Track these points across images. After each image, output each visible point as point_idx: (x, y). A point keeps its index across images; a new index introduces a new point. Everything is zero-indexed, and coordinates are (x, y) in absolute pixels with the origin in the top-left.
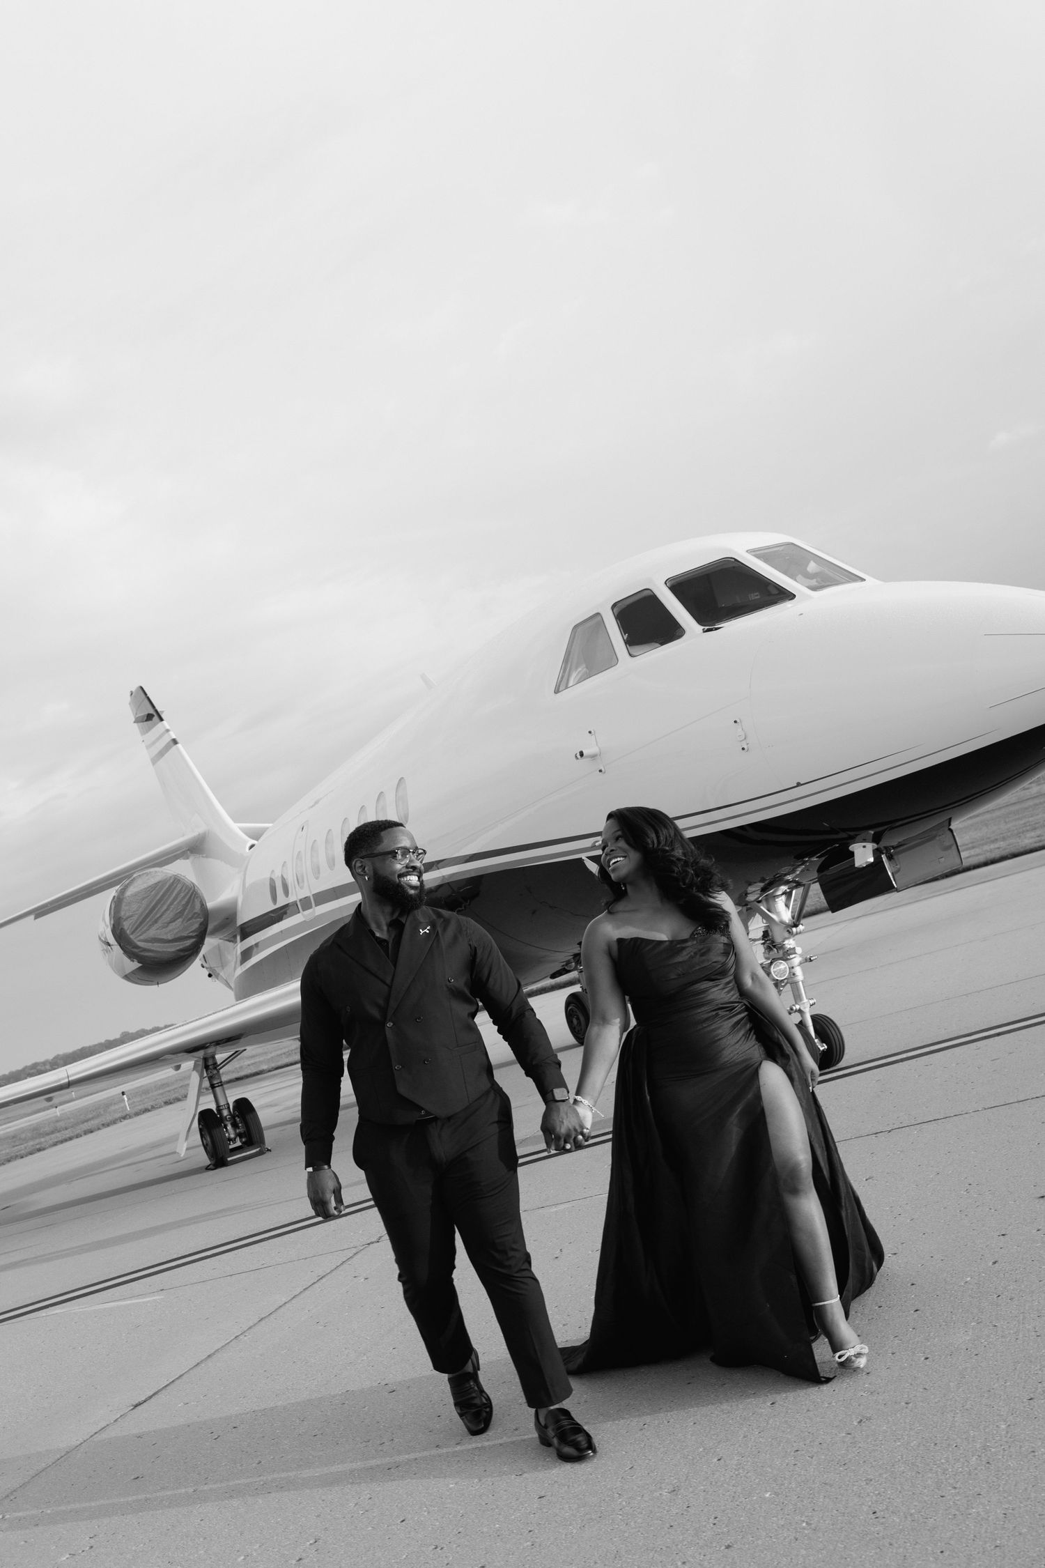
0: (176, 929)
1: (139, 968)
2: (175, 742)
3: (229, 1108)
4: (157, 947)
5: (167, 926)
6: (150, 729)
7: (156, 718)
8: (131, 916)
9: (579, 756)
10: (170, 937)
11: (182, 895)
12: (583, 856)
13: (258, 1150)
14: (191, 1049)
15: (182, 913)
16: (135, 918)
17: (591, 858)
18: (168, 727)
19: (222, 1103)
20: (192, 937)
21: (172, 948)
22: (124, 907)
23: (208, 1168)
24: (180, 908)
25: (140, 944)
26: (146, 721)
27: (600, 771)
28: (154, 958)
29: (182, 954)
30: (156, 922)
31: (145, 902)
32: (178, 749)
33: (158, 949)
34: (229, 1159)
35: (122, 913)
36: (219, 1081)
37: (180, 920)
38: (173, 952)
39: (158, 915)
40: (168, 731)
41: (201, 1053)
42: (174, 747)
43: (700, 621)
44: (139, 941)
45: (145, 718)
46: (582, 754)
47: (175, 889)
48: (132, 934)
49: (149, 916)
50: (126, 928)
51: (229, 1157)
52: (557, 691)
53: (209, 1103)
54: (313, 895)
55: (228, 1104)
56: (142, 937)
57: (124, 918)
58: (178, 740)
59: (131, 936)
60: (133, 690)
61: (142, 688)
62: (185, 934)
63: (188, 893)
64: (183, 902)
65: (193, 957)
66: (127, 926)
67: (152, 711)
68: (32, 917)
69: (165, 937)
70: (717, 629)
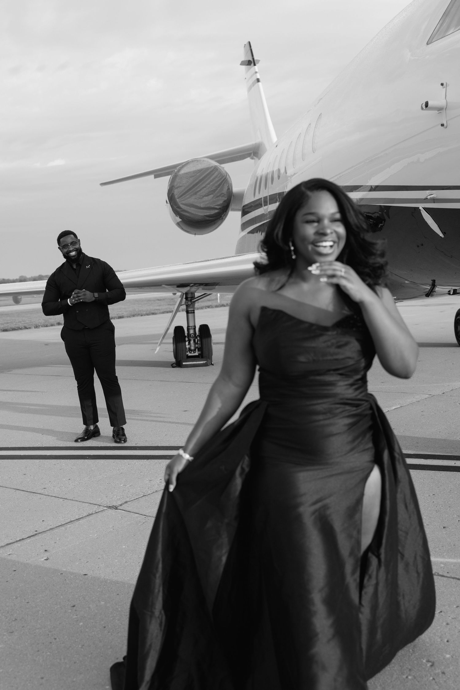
0: (208, 201)
1: (181, 221)
2: (258, 80)
3: (195, 329)
4: (192, 210)
5: (201, 198)
6: (249, 69)
7: (252, 64)
8: (181, 187)
9: (424, 107)
10: (202, 205)
11: (217, 179)
12: (421, 206)
13: (205, 362)
14: (180, 284)
15: (214, 191)
16: (183, 188)
17: (427, 210)
18: (257, 70)
19: (191, 324)
20: (216, 209)
21: (201, 214)
22: (177, 180)
23: (173, 366)
24: (214, 188)
25: (181, 206)
26: (248, 65)
27: (442, 125)
28: (189, 217)
29: (208, 218)
30: (196, 193)
31: (192, 179)
32: (258, 86)
33: (192, 212)
34: (184, 363)
35: (175, 184)
36: (192, 309)
37: (212, 196)
38: (202, 216)
39: (199, 190)
40: (256, 72)
42: (257, 84)
44: (182, 204)
45: (247, 63)
46: (427, 105)
47: (213, 174)
48: (178, 198)
49: (192, 189)
50: (175, 193)
51: (184, 362)
52: (430, 42)
53: (183, 322)
54: (269, 195)
55: (195, 326)
56: (183, 202)
57: (176, 187)
58: (261, 80)
59: (177, 200)
60: (246, 43)
61: (249, 43)
62: (212, 206)
63: (221, 179)
64: (216, 185)
66: (176, 192)
67: (251, 59)
68: (152, 176)
69: (199, 205)
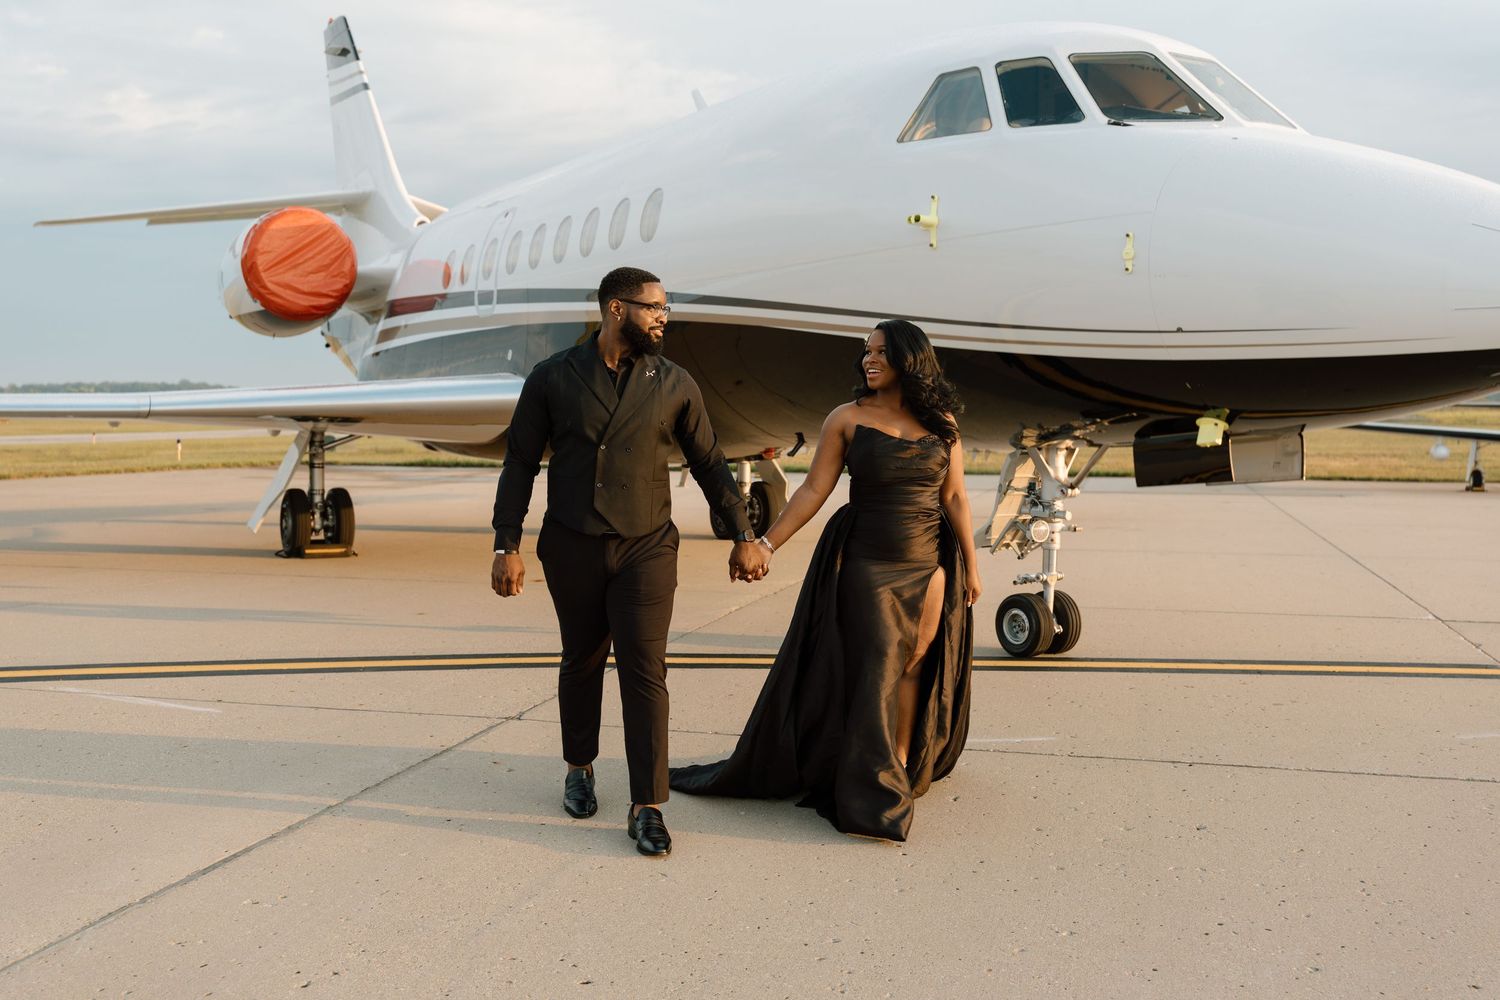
0: (316, 282)
1: (260, 312)
2: (366, 86)
3: (323, 494)
4: (288, 295)
5: (306, 276)
6: (339, 65)
7: (351, 55)
8: (269, 252)
9: (913, 220)
10: (306, 288)
11: (334, 247)
13: (343, 550)
14: (301, 417)
15: (327, 266)
16: (273, 255)
18: (362, 69)
19: (317, 486)
20: (331, 297)
21: (305, 302)
22: (264, 240)
23: (278, 554)
24: (327, 261)
25: (270, 285)
26: (340, 55)
27: (933, 246)
28: (281, 305)
29: (314, 311)
30: (295, 267)
31: (290, 242)
32: (367, 94)
33: (288, 298)
34: (307, 551)
35: (260, 246)
36: (320, 462)
37: (323, 274)
38: (305, 306)
39: (300, 261)
40: (361, 72)
41: (310, 425)
42: (363, 92)
43: (1105, 111)
44: (272, 282)
45: (339, 52)
46: (917, 219)
47: (326, 239)
48: (265, 271)
49: (286, 259)
50: (259, 262)
51: (308, 549)
52: (901, 140)
53: (302, 483)
54: (499, 291)
55: (323, 490)
56: (273, 279)
57: (261, 251)
58: (370, 86)
59: (263, 275)
60: (334, 19)
61: (345, 19)
62: (324, 291)
63: (339, 249)
64: (333, 256)
65: (322, 319)
66: (261, 261)
67: (348, 46)
68: (145, 221)
69: (300, 287)
70: (1125, 125)
